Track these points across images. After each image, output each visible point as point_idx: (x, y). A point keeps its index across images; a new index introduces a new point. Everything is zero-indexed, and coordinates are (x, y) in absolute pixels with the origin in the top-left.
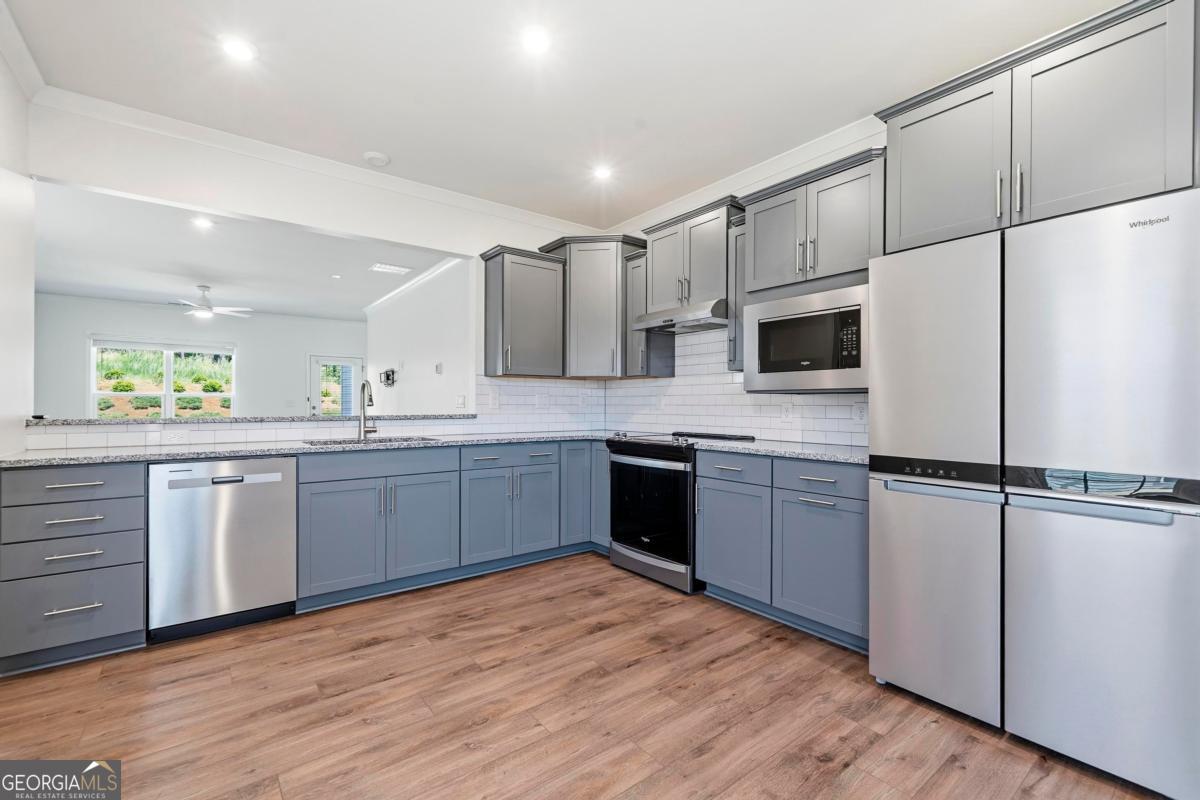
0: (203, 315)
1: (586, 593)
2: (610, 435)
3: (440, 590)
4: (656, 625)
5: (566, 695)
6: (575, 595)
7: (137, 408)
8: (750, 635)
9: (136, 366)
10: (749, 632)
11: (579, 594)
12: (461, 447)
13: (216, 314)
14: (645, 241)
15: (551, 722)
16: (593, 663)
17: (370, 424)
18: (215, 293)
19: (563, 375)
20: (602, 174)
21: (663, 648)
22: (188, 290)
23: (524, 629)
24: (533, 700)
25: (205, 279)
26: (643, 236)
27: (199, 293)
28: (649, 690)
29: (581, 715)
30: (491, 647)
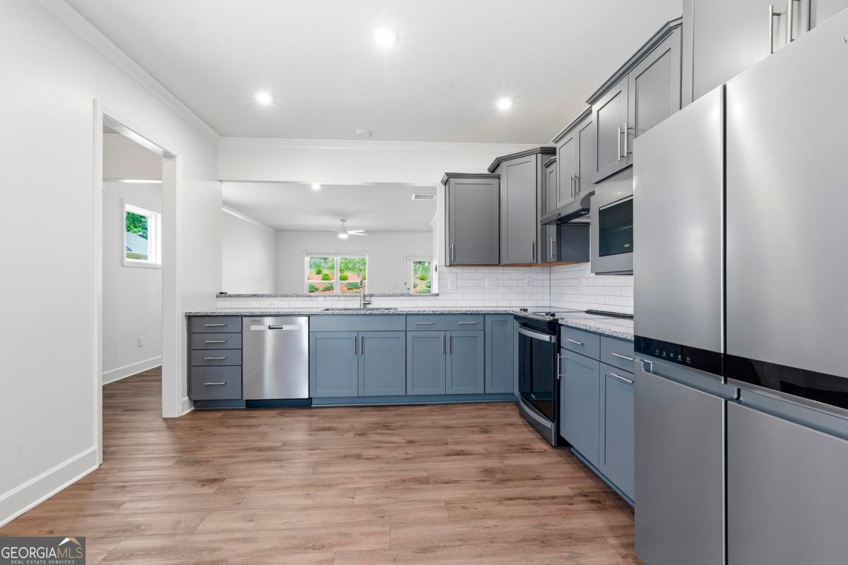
0: (343, 236)
1: (477, 429)
2: (517, 311)
3: (391, 408)
4: (502, 463)
5: (386, 487)
6: (468, 429)
7: (349, 289)
8: (569, 490)
9: (350, 266)
10: (570, 488)
11: (470, 429)
12: (407, 315)
13: (349, 235)
14: (555, 149)
15: (359, 499)
16: (426, 473)
17: (367, 299)
18: (349, 223)
19: (498, 264)
20: (504, 105)
21: (484, 478)
22: (335, 223)
23: (411, 442)
24: (367, 483)
25: (343, 216)
26: (553, 145)
27: (340, 223)
28: (440, 501)
29: (380, 502)
30: (381, 447)
